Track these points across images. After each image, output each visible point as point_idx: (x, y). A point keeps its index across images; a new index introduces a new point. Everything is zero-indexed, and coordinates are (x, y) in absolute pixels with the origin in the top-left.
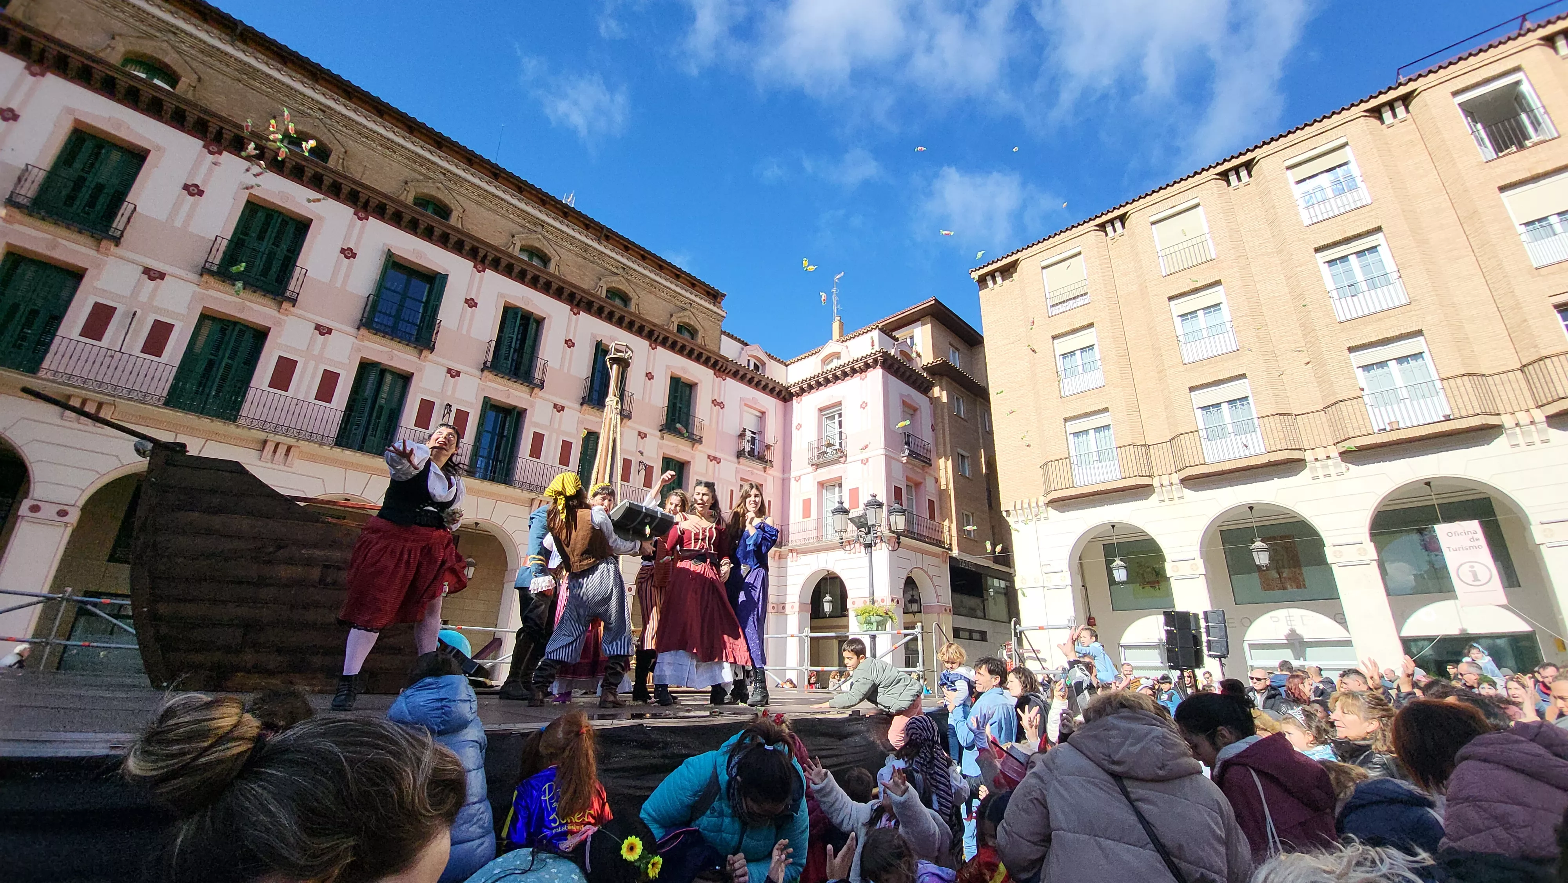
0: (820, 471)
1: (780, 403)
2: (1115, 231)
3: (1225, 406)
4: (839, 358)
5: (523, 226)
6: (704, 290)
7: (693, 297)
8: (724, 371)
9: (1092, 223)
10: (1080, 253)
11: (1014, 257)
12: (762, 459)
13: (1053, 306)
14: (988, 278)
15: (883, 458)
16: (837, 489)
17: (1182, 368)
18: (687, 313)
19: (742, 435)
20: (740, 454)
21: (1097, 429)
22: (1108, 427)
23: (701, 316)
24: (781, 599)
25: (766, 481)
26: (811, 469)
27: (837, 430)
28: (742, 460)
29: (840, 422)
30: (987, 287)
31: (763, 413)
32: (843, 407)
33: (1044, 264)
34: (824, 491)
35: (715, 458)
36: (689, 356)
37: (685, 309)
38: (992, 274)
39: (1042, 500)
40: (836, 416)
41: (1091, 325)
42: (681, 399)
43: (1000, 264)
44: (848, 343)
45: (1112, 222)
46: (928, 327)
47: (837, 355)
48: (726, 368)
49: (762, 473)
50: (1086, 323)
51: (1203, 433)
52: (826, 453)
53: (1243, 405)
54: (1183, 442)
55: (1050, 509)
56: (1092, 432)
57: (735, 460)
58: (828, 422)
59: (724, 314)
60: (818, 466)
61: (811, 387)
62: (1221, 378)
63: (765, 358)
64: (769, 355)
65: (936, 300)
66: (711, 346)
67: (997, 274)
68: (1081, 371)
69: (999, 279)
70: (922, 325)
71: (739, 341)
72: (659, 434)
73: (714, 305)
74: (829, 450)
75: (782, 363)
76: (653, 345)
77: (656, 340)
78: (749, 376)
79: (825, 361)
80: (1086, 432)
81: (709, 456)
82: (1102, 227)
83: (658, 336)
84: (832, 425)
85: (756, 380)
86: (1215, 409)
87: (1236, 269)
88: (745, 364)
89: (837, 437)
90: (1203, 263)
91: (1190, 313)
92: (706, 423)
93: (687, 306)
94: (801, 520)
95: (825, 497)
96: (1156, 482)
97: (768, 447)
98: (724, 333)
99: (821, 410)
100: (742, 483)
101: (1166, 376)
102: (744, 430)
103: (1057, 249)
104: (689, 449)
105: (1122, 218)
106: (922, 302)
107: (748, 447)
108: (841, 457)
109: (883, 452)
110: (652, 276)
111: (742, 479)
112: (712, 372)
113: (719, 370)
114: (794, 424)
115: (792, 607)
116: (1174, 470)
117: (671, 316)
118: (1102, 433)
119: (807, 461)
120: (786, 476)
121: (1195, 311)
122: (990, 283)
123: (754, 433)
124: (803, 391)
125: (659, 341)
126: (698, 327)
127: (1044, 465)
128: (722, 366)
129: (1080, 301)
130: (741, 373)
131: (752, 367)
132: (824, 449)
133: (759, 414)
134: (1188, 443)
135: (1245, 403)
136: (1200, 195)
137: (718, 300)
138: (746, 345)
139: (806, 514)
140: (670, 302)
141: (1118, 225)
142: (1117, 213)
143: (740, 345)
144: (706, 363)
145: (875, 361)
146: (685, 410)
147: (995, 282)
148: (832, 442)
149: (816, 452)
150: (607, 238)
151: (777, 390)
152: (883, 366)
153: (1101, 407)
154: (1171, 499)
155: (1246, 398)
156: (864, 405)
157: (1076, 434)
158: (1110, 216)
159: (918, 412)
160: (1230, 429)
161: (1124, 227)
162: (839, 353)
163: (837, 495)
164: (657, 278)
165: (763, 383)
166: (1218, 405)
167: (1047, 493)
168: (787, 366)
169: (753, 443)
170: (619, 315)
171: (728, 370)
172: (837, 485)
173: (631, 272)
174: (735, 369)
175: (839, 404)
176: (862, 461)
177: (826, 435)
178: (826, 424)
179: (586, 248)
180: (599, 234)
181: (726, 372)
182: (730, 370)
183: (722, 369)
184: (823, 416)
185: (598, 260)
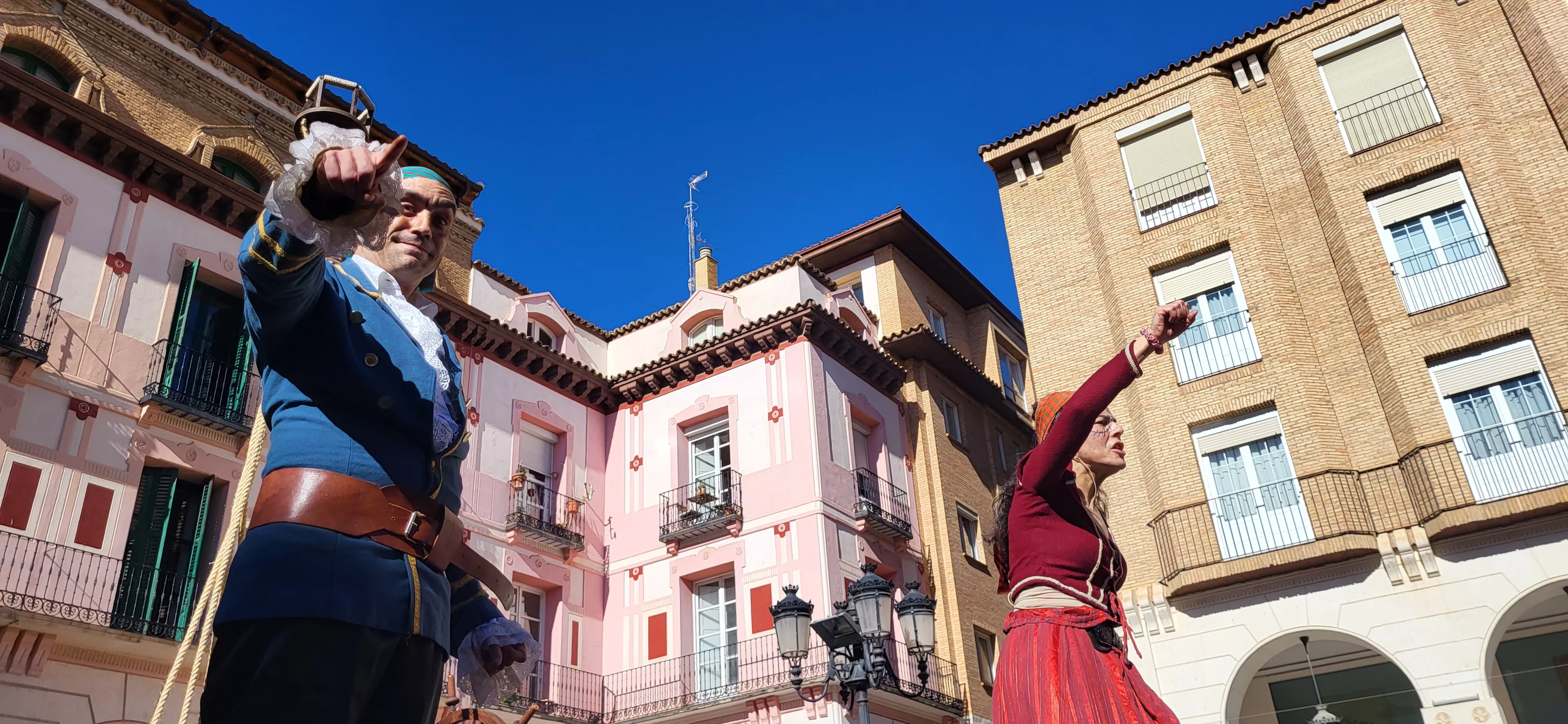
0: (684, 554)
1: (596, 416)
2: (1249, 75)
3: (1496, 393)
4: (719, 322)
8: (477, 344)
9: (1207, 62)
10: (1188, 116)
11: (1064, 124)
12: (559, 532)
13: (1145, 213)
14: (1016, 163)
15: (820, 518)
16: (722, 591)
17: (1407, 323)
19: (516, 480)
20: (514, 520)
21: (1256, 446)
22: (1275, 440)
25: (567, 578)
26: (665, 549)
27: (718, 469)
29: (725, 451)
30: (1015, 180)
31: (561, 435)
32: (731, 419)
33: (1122, 135)
34: (695, 598)
38: (1023, 157)
39: (1160, 593)
40: (717, 440)
41: (1223, 247)
43: (1036, 136)
44: (737, 293)
45: (1243, 60)
46: (891, 264)
47: (715, 316)
48: (483, 338)
49: (559, 563)
50: (1212, 242)
51: (1461, 444)
52: (695, 515)
53: (1528, 389)
54: (1428, 463)
55: (1173, 609)
56: (1245, 451)
57: (502, 533)
58: (700, 452)
59: (479, 229)
60: (679, 543)
61: (662, 381)
62: (1483, 337)
63: (565, 323)
64: (571, 316)
65: (903, 213)
67: (1032, 155)
68: (1212, 334)
69: (1037, 167)
70: (877, 264)
71: (507, 282)
74: (704, 508)
75: (597, 333)
78: (531, 357)
79: (691, 327)
80: (1234, 451)
82: (1226, 69)
84: (708, 458)
85: (547, 365)
86: (1478, 398)
87: (1483, 140)
88: (522, 329)
89: (718, 482)
90: (1419, 131)
91: (1409, 221)
94: (646, 661)
95: (696, 610)
96: (1383, 544)
97: (572, 506)
98: (478, 265)
99: (684, 427)
100: (516, 585)
101: (1378, 337)
102: (519, 469)
103: (1147, 109)
105: (1263, 54)
106: (878, 219)
107: (529, 507)
108: (731, 522)
109: (818, 507)
111: (518, 576)
113: (468, 340)
114: (627, 458)
116: (1414, 520)
118: (1265, 452)
119: (657, 533)
121: (1416, 219)
122: (1020, 174)
123: (540, 476)
124: (644, 388)
127: (1156, 520)
128: (475, 332)
129: (1198, 203)
130: (515, 349)
131: (536, 338)
132: (692, 507)
133: (549, 436)
134: (1437, 463)
135: (1533, 384)
136: (1402, 11)
137: (466, 199)
138: (522, 291)
139: (657, 647)
141: (1255, 66)
142: (1251, 44)
143: (512, 293)
145: (797, 326)
147: (1029, 172)
148: (709, 491)
149: (675, 515)
151: (590, 386)
152: (812, 338)
153: (1259, 401)
154: (1415, 579)
155: (1534, 375)
156: (776, 414)
157: (1215, 456)
158: (1239, 49)
160: (1513, 433)
161: (1265, 70)
162: (719, 313)
163: (722, 603)
165: (560, 372)
166: (1482, 390)
167: (1170, 578)
168: (608, 339)
169: (540, 498)
170: (242, 209)
171: (487, 341)
172: (721, 583)
173: (272, 122)
174: (502, 341)
175: (723, 413)
176: (776, 527)
177: (695, 477)
178: (694, 455)
179: (167, 60)
180: (199, 38)
181: (484, 344)
182: (493, 342)
183: (474, 340)
184: (688, 438)
185: (195, 90)
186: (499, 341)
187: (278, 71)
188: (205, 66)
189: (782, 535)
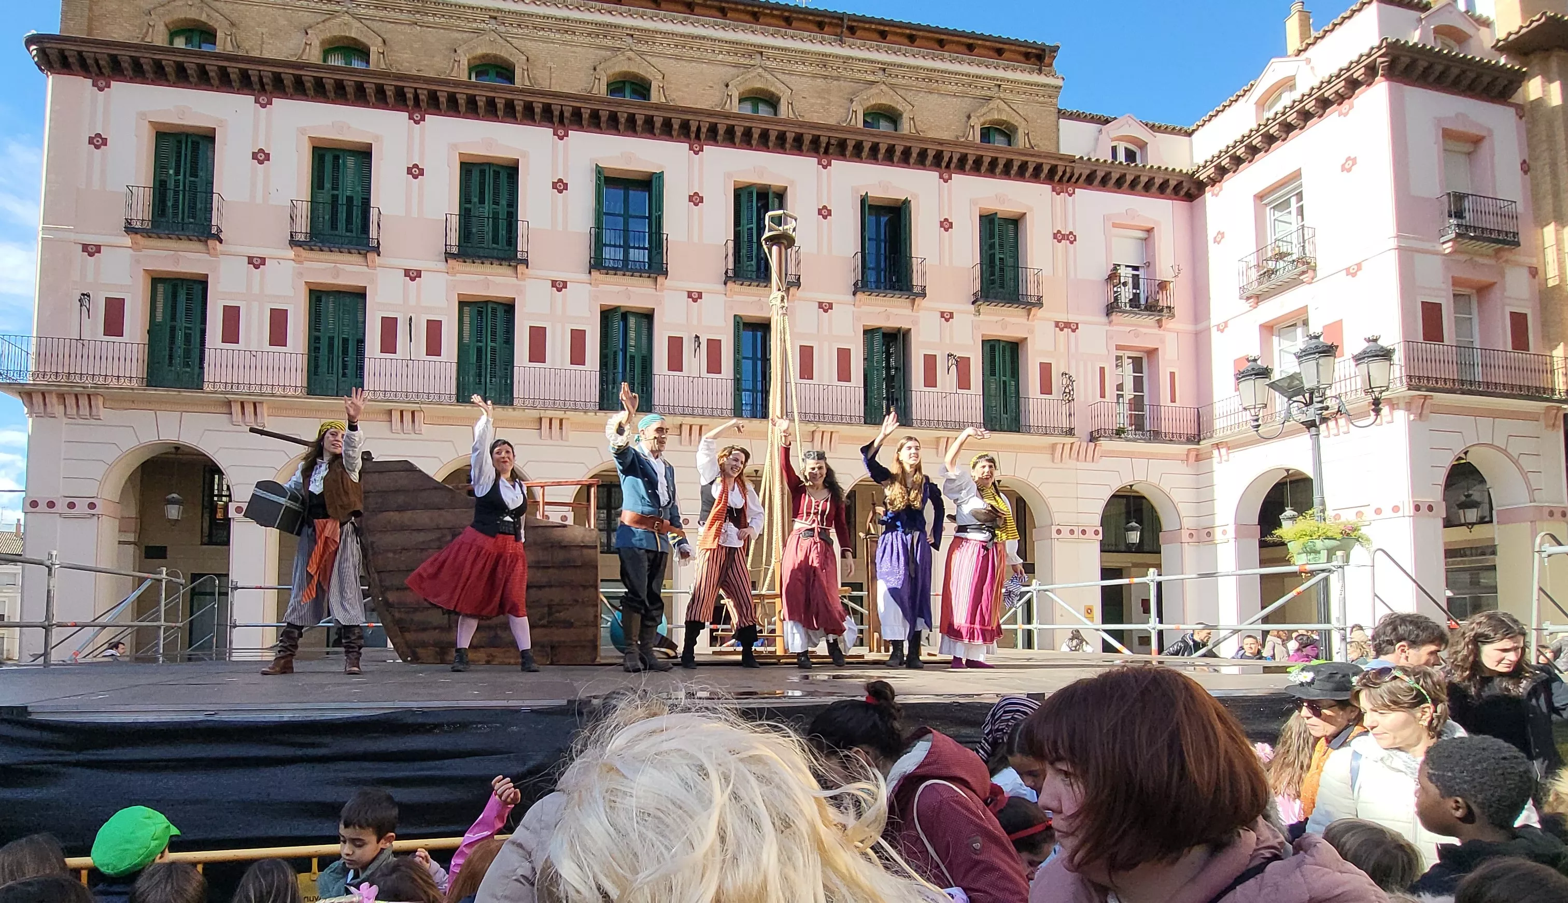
0: (1264, 304)
1: (1180, 204)
4: (1292, 88)
5: (737, 66)
6: (1020, 53)
7: (1000, 73)
8: (1069, 179)
12: (1152, 308)
18: (992, 104)
19: (1113, 276)
20: (1112, 308)
23: (1018, 100)
24: (1205, 522)
25: (1162, 341)
26: (1245, 305)
27: (1295, 225)
28: (1115, 317)
29: (1301, 211)
31: (1149, 231)
32: (1303, 180)
34: (1274, 335)
35: (1067, 325)
36: (1006, 173)
37: (991, 98)
40: (1292, 200)
42: (1001, 246)
47: (1288, 83)
48: (1072, 174)
49: (1156, 330)
52: (1273, 272)
57: (1104, 319)
58: (1278, 215)
59: (1059, 82)
60: (1258, 298)
61: (1237, 161)
63: (1143, 134)
64: (1152, 127)
66: (1044, 146)
71: (1093, 119)
72: (972, 307)
73: (1040, 71)
74: (1281, 264)
75: (1173, 131)
76: (946, 176)
77: (948, 166)
78: (1116, 175)
79: (1264, 102)
81: (1057, 324)
83: (951, 158)
84: (1286, 218)
85: (1131, 177)
88: (1107, 155)
89: (1295, 237)
92: (1047, 272)
93: (994, 92)
94: (1233, 393)
97: (1163, 286)
98: (1062, 114)
99: (1260, 197)
100: (1120, 353)
102: (1116, 267)
104: (1023, 320)
107: (1126, 294)
108: (1304, 273)
110: (929, 63)
111: (1118, 348)
112: (1048, 188)
113: (1061, 180)
114: (1211, 233)
115: (1224, 532)
117: (969, 117)
119: (1237, 293)
120: (1201, 326)
123: (1136, 268)
124: (1222, 171)
125: (952, 165)
126: (1015, 120)
128: (1064, 172)
130: (1100, 174)
131: (1121, 157)
132: (1271, 265)
133: (1142, 234)
137: (1047, 60)
138: (1107, 121)
140: (964, 95)
143: (1093, 127)
144: (1036, 176)
145: (1371, 69)
146: (1010, 262)
148: (1284, 249)
149: (1254, 274)
150: (852, 30)
151: (1173, 182)
152: (1389, 73)
156: (1349, 165)
159: (1485, 145)
162: (1293, 78)
164: (938, 65)
165: (1144, 179)
168: (1188, 135)
169: (1136, 285)
170: (886, 146)
171: (1076, 176)
172: (1300, 323)
173: (895, 71)
174: (1088, 172)
175: (1296, 175)
176: (1347, 270)
177: (1274, 238)
178: (1273, 218)
179: (824, 60)
180: (839, 31)
181: (1074, 180)
182: (1080, 175)
183: (1065, 178)
184: (1266, 205)
185: (844, 73)
186: (1086, 172)
187: (893, 29)
188: (845, 51)
189: (1354, 275)
